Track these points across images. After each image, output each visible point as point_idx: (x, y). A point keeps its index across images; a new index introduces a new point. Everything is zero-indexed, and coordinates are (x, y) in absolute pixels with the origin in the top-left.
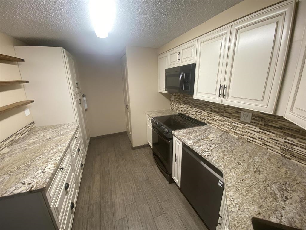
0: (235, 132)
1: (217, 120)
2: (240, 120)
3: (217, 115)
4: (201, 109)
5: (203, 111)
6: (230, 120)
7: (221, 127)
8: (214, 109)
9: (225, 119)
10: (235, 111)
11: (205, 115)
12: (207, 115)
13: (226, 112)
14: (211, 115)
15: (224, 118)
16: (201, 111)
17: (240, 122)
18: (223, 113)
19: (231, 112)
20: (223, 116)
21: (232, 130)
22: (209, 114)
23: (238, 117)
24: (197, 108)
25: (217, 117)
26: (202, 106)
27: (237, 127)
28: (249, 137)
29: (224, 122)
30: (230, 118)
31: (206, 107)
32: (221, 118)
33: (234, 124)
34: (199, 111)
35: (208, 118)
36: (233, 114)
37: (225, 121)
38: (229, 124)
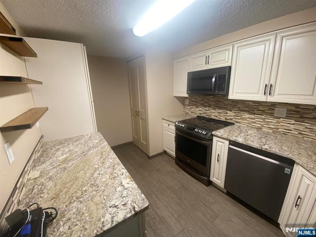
0: (268, 127)
1: (247, 118)
2: (273, 116)
3: (246, 114)
5: (229, 112)
6: (263, 117)
7: (252, 124)
8: (242, 109)
9: (256, 116)
10: (268, 109)
11: (232, 115)
12: (234, 115)
13: (257, 110)
14: (239, 114)
17: (273, 118)
18: (254, 111)
19: (264, 110)
20: (254, 114)
21: (264, 125)
22: (236, 113)
23: (272, 113)
24: (221, 109)
25: (247, 116)
26: (227, 107)
27: (271, 122)
28: (285, 129)
30: (262, 115)
31: (233, 108)
32: (252, 116)
33: (267, 120)
35: (235, 117)
36: (266, 111)
37: (257, 118)
38: (262, 120)
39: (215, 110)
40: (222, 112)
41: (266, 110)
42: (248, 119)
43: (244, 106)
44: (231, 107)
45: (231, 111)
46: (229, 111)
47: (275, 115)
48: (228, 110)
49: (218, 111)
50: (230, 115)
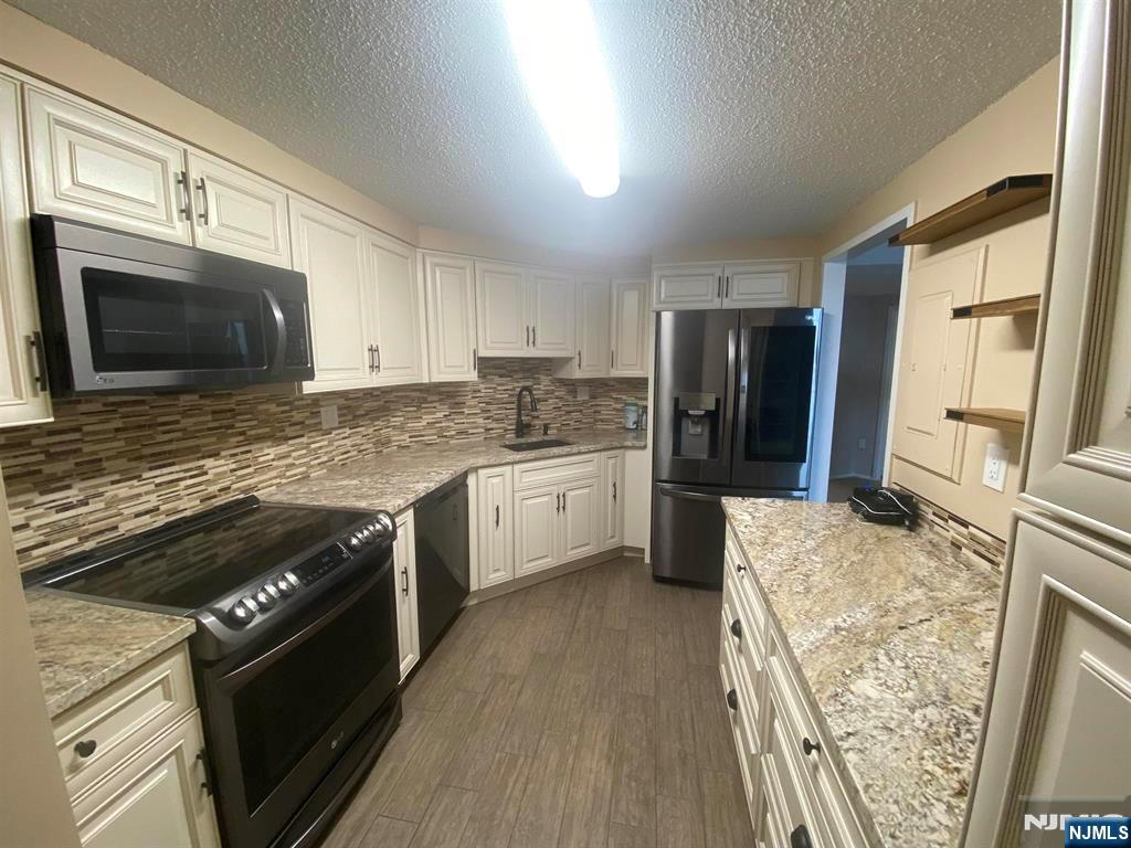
0: (319, 464)
1: (273, 460)
2: (321, 429)
3: (268, 447)
4: (198, 459)
5: (209, 463)
6: (304, 440)
7: (288, 474)
8: (253, 432)
9: (292, 445)
10: (308, 414)
11: (225, 472)
12: (234, 466)
13: (290, 425)
14: (249, 455)
15: (291, 442)
16: (201, 463)
17: (323, 435)
18: (284, 431)
19: (301, 420)
20: (287, 439)
21: (312, 463)
22: (238, 458)
23: (317, 424)
24: (173, 464)
25: (270, 452)
26: (198, 442)
27: (320, 448)
28: (343, 454)
29: (294, 454)
30: (302, 436)
31: (223, 438)
32: (284, 449)
33: (313, 446)
34: (186, 471)
35: (239, 473)
36: (307, 422)
37: (294, 451)
38: (304, 452)
39: (139, 477)
40: (182, 475)
41: (307, 418)
42: (275, 463)
43: (255, 423)
44: (214, 439)
45: (215, 455)
46: (210, 456)
47: (325, 426)
48: (203, 458)
49: (158, 481)
50: (216, 474)
